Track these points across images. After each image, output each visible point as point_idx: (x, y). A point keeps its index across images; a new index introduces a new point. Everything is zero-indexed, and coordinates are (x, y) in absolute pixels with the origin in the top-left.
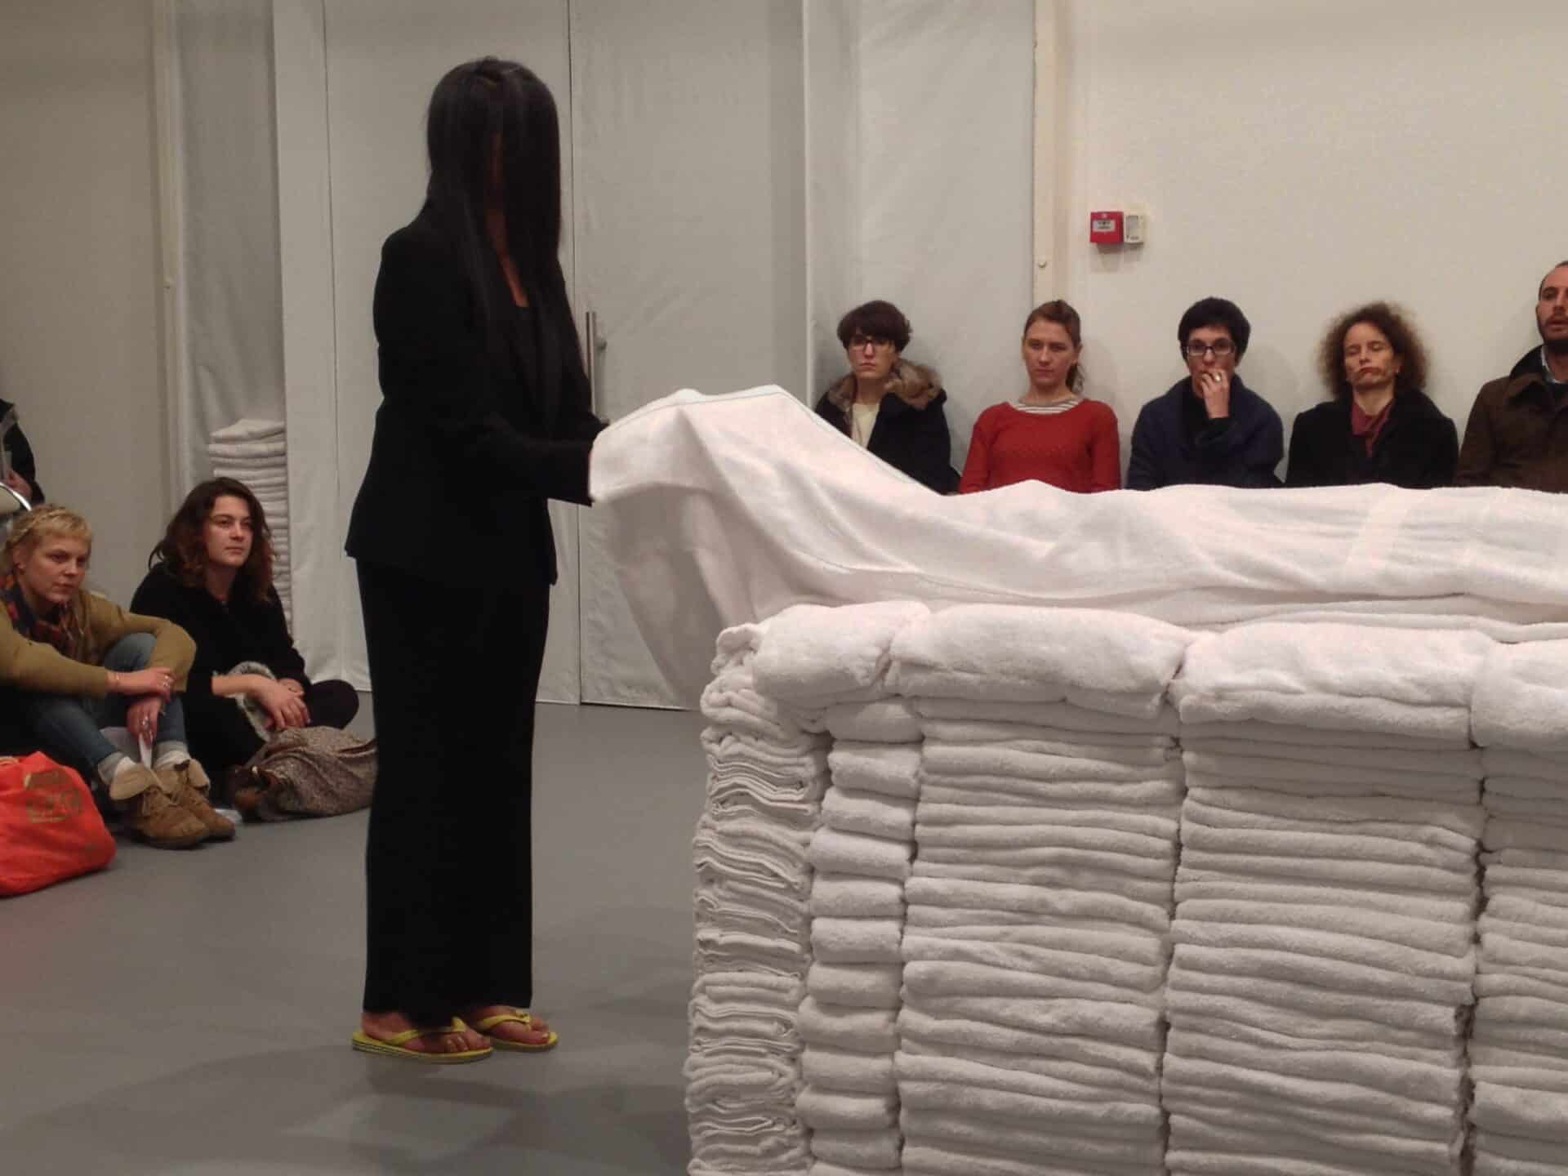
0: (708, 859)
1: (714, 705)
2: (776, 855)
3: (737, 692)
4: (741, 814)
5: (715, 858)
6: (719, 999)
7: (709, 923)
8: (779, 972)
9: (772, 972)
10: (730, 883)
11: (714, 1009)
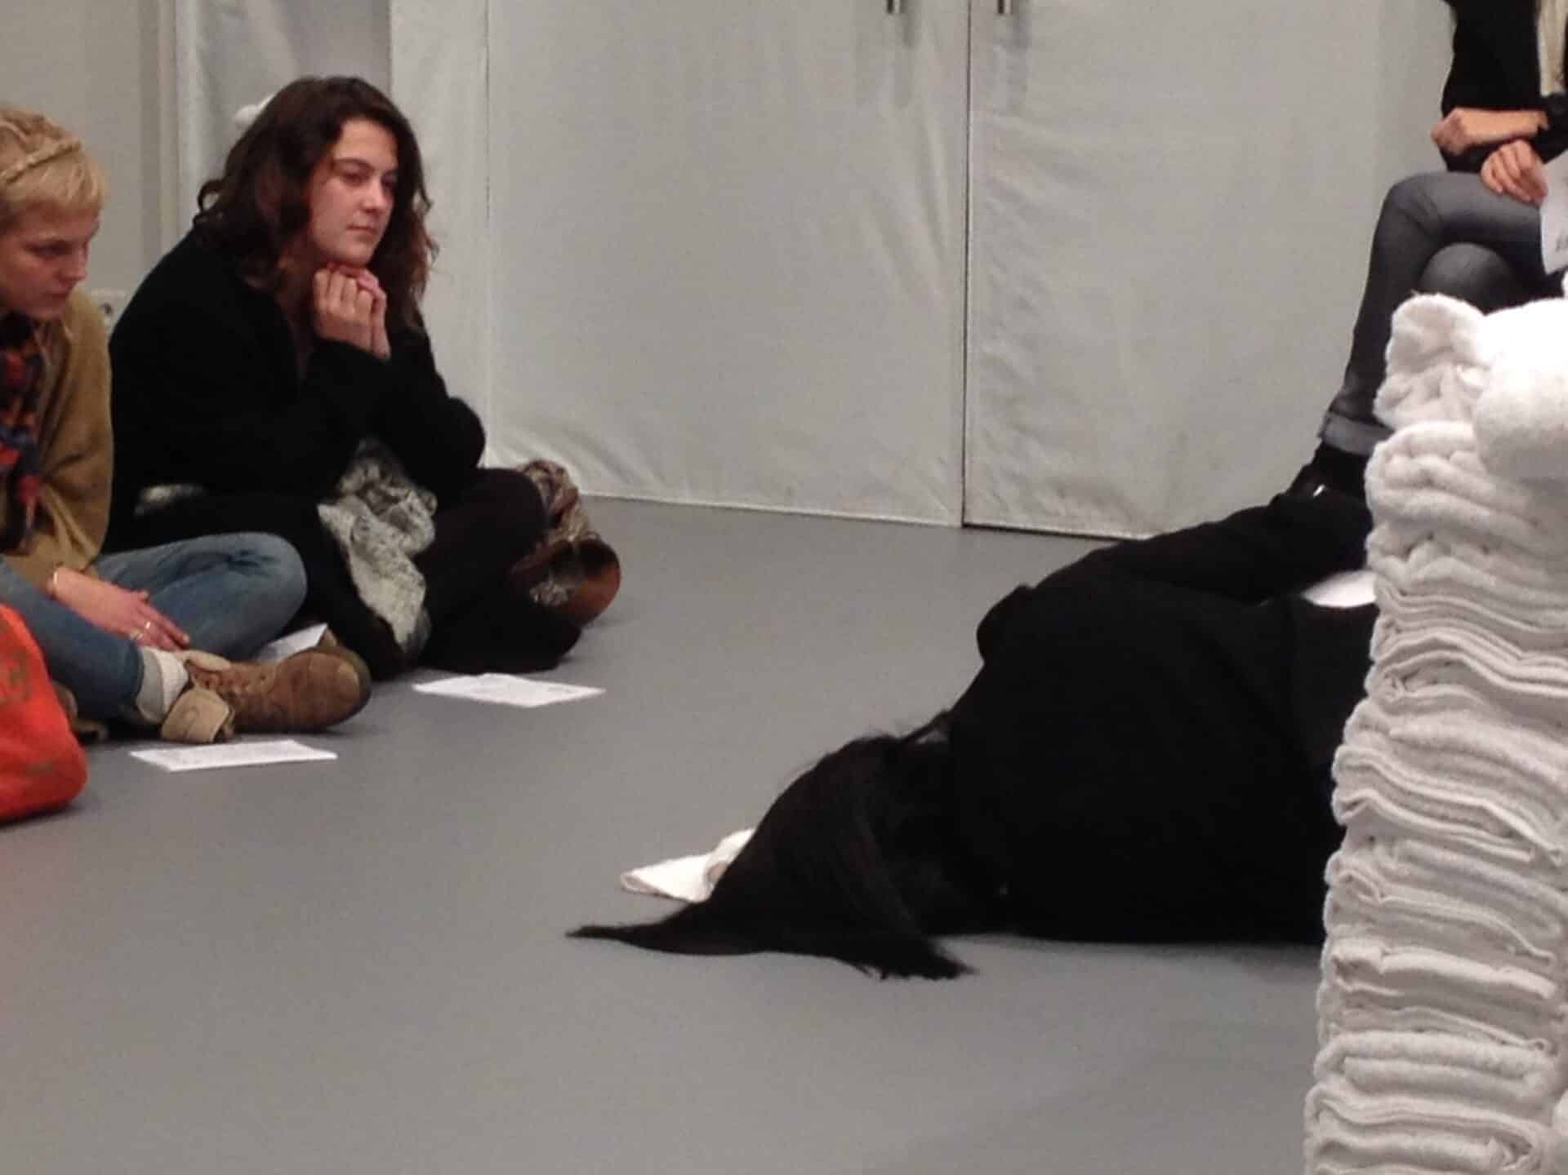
0: (1370, 793)
1: (1397, 484)
2: (1515, 791)
3: (1447, 457)
4: (1442, 705)
5: (1381, 791)
6: (1371, 1086)
7: (1360, 927)
8: (1502, 1034)
9: (1492, 1037)
10: (1415, 846)
11: (1361, 1107)
